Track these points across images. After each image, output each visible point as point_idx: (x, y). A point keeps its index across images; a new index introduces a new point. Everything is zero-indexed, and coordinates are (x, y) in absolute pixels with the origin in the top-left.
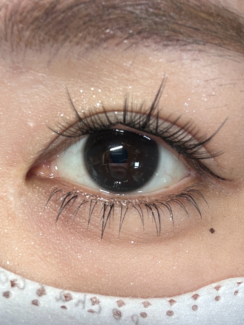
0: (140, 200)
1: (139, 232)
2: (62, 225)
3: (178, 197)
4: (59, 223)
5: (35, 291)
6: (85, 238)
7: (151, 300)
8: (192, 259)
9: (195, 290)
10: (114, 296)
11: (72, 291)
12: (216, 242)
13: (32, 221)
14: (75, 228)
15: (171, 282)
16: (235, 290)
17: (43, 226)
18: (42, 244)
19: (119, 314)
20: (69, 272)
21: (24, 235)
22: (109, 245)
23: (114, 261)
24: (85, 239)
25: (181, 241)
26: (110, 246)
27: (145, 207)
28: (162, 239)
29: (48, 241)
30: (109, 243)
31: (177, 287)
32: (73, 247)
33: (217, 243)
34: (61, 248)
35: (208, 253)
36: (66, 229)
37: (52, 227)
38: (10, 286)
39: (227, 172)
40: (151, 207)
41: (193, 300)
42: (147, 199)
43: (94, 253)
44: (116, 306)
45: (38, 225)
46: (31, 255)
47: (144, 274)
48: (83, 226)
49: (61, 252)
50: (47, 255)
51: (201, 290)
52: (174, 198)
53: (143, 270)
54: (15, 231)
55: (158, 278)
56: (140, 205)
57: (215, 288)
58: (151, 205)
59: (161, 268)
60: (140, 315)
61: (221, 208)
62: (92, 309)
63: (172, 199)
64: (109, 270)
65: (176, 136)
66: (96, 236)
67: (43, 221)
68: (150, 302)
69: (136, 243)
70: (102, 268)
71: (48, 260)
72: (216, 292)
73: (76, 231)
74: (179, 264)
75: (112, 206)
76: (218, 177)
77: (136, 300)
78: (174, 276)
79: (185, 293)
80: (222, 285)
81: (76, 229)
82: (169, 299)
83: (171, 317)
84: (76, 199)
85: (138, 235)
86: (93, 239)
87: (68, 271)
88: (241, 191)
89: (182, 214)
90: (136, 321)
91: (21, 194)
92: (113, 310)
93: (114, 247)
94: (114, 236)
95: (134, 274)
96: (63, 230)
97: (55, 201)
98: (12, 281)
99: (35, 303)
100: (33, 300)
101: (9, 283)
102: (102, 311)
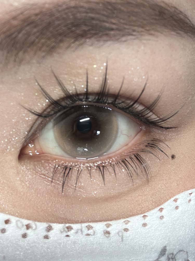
5: (44, 229)
7: (129, 218)
9: (160, 206)
19: (108, 233)
38: (26, 230)
57: (174, 201)
60: (123, 230)
62: (88, 233)
72: (175, 204)
83: (146, 227)
98: (27, 225)
99: (46, 237)
100: (44, 236)
101: (25, 227)
102: (96, 234)
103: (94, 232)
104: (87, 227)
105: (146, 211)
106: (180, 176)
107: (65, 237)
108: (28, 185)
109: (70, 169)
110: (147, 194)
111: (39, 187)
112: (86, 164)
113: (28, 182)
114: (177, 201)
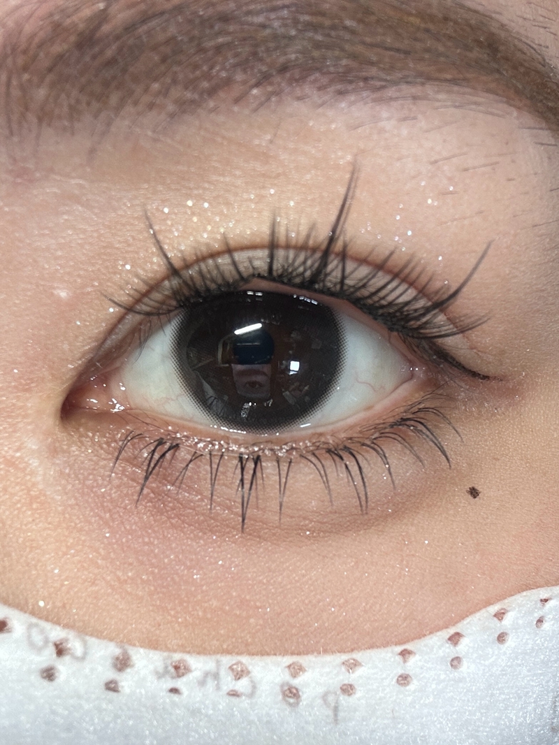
0: (314, 441)
1: (318, 510)
2: (153, 511)
3: (395, 427)
4: (146, 507)
5: (109, 662)
6: (205, 533)
7: (360, 654)
8: (439, 558)
9: (454, 625)
10: (280, 654)
11: (189, 652)
12: (485, 516)
13: (86, 508)
14: (181, 514)
15: (400, 611)
16: (537, 615)
17: (111, 516)
18: (112, 555)
19: (295, 695)
20: (177, 612)
21: (71, 541)
22: (259, 545)
23: (272, 578)
24: (205, 537)
25: (411, 520)
26: (259, 548)
27: (328, 455)
28: (370, 520)
29: (125, 549)
30: (258, 539)
31: (414, 622)
32: (181, 556)
33: (487, 518)
34: (154, 561)
35: (472, 542)
36: (161, 519)
37: (130, 516)
38: (55, 655)
39: (491, 360)
40: (341, 453)
41: (452, 648)
42: (329, 437)
43: (227, 565)
44: (286, 677)
45: (98, 516)
46: (89, 582)
47: (340, 600)
48: (197, 509)
49: (156, 571)
50: (126, 578)
51: (467, 624)
52: (387, 430)
53: (337, 593)
54: (49, 532)
55: (371, 607)
56: (316, 452)
57: (495, 616)
58: (341, 449)
59: (375, 584)
60: (340, 690)
61: (486, 441)
62: (236, 688)
63: (382, 433)
64: (265, 598)
65: (382, 294)
66: (228, 526)
67: (109, 504)
68: (359, 660)
69: (315, 534)
70: (248, 597)
71: (129, 590)
72: (499, 625)
73: (183, 522)
74: (411, 570)
75: (257, 460)
76: (474, 374)
77: (328, 658)
78: (404, 598)
79: (431, 633)
80: (508, 609)
81: (184, 515)
82: (399, 649)
83: (408, 688)
84: (176, 451)
85: (318, 516)
86: (224, 535)
87: (175, 609)
88: (524, 402)
89: (407, 463)
90: (333, 705)
91: (54, 451)
92: (282, 686)
93: (270, 548)
94: (266, 525)
95: (319, 602)
96: (155, 521)
97: (132, 461)
98: (58, 643)
99: (113, 687)
100: (107, 680)
101: (52, 649)
102: (258, 692)
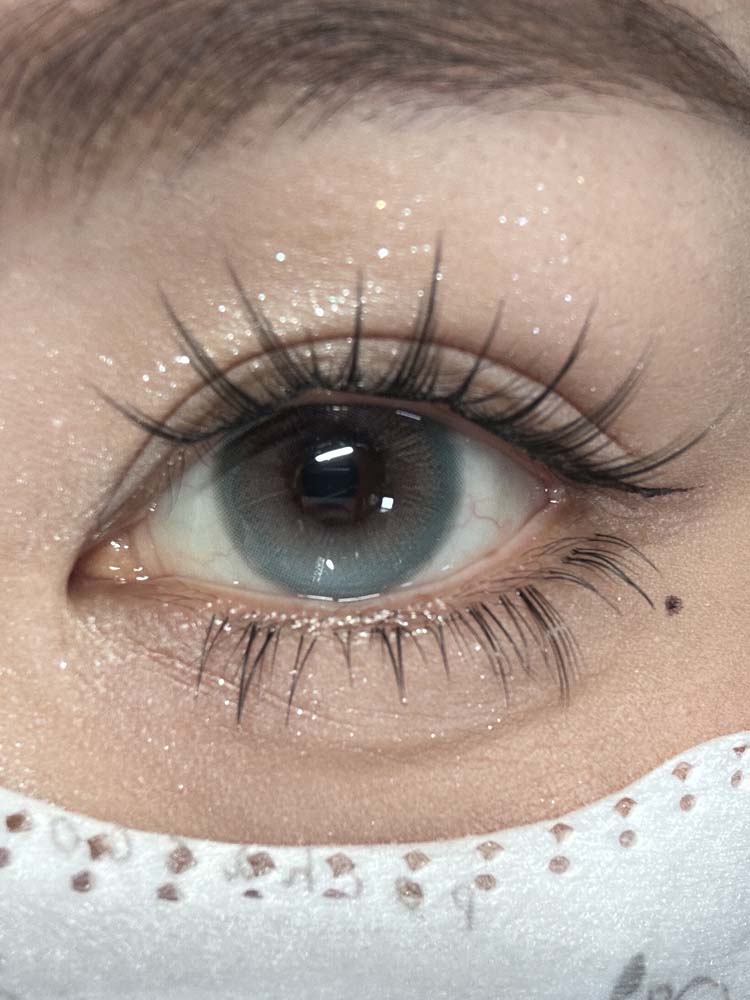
7: (499, 835)
9: (621, 788)
19: (415, 892)
38: (88, 857)
60: (475, 884)
68: (499, 842)
72: (681, 785)
77: (459, 843)
83: (564, 874)
90: (466, 903)
98: (93, 839)
99: (168, 893)
100: (160, 887)
101: (85, 848)
102: (365, 891)
103: (359, 884)
104: (330, 861)
105: (565, 808)
106: (699, 681)
107: (243, 899)
108: (103, 690)
109: (270, 636)
110: (569, 741)
111: (147, 698)
112: (332, 620)
113: (103, 679)
114: (689, 774)
